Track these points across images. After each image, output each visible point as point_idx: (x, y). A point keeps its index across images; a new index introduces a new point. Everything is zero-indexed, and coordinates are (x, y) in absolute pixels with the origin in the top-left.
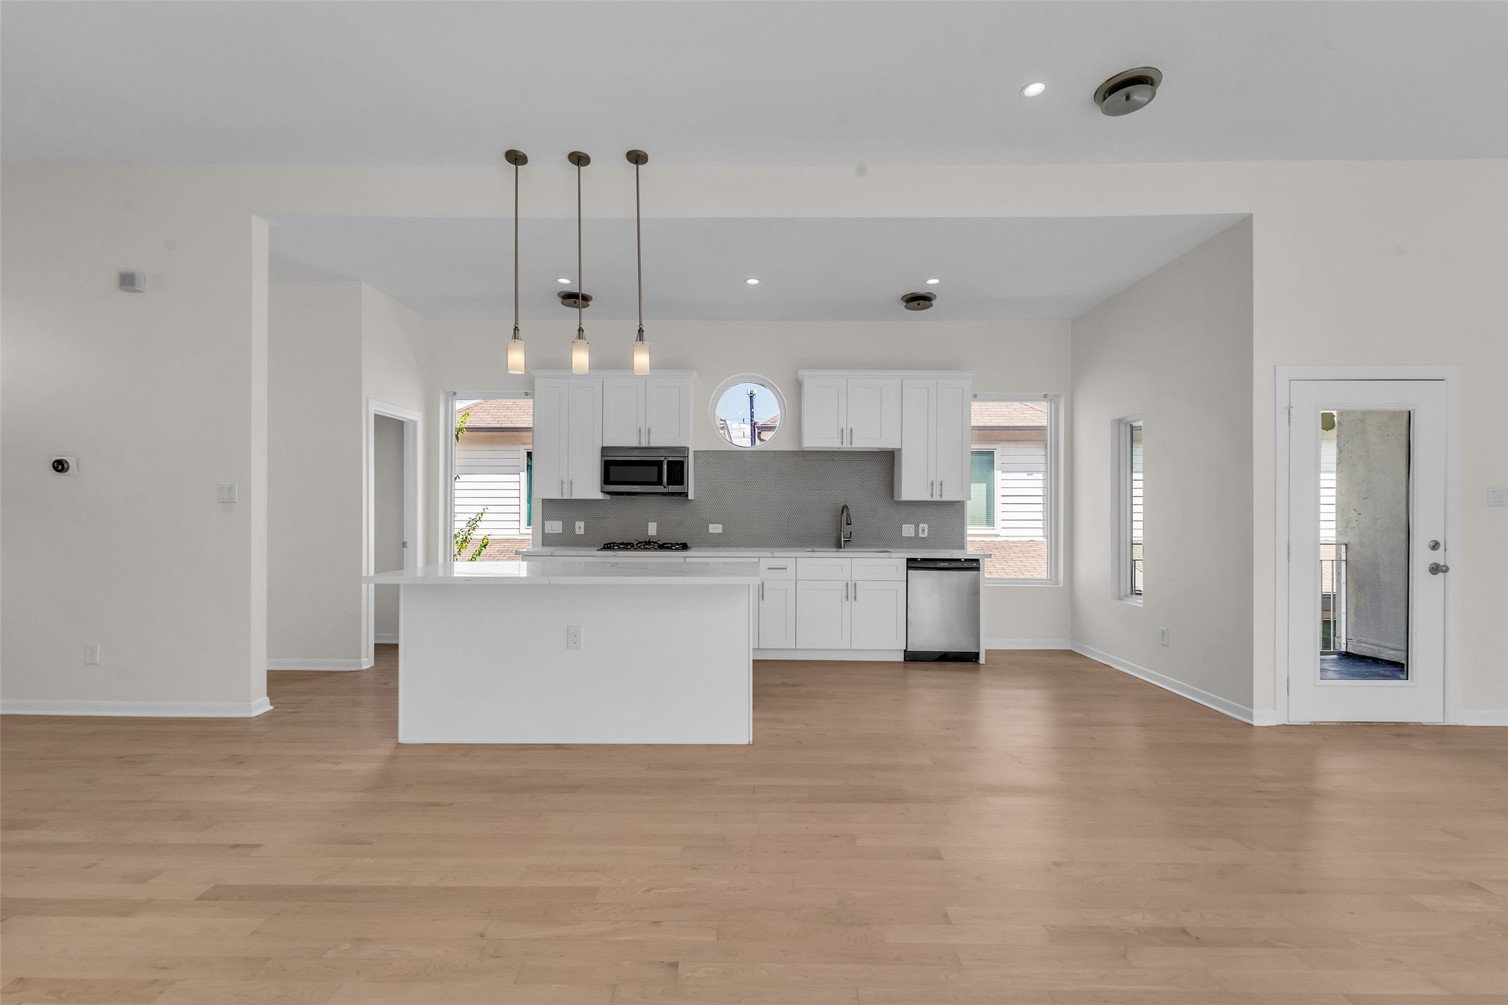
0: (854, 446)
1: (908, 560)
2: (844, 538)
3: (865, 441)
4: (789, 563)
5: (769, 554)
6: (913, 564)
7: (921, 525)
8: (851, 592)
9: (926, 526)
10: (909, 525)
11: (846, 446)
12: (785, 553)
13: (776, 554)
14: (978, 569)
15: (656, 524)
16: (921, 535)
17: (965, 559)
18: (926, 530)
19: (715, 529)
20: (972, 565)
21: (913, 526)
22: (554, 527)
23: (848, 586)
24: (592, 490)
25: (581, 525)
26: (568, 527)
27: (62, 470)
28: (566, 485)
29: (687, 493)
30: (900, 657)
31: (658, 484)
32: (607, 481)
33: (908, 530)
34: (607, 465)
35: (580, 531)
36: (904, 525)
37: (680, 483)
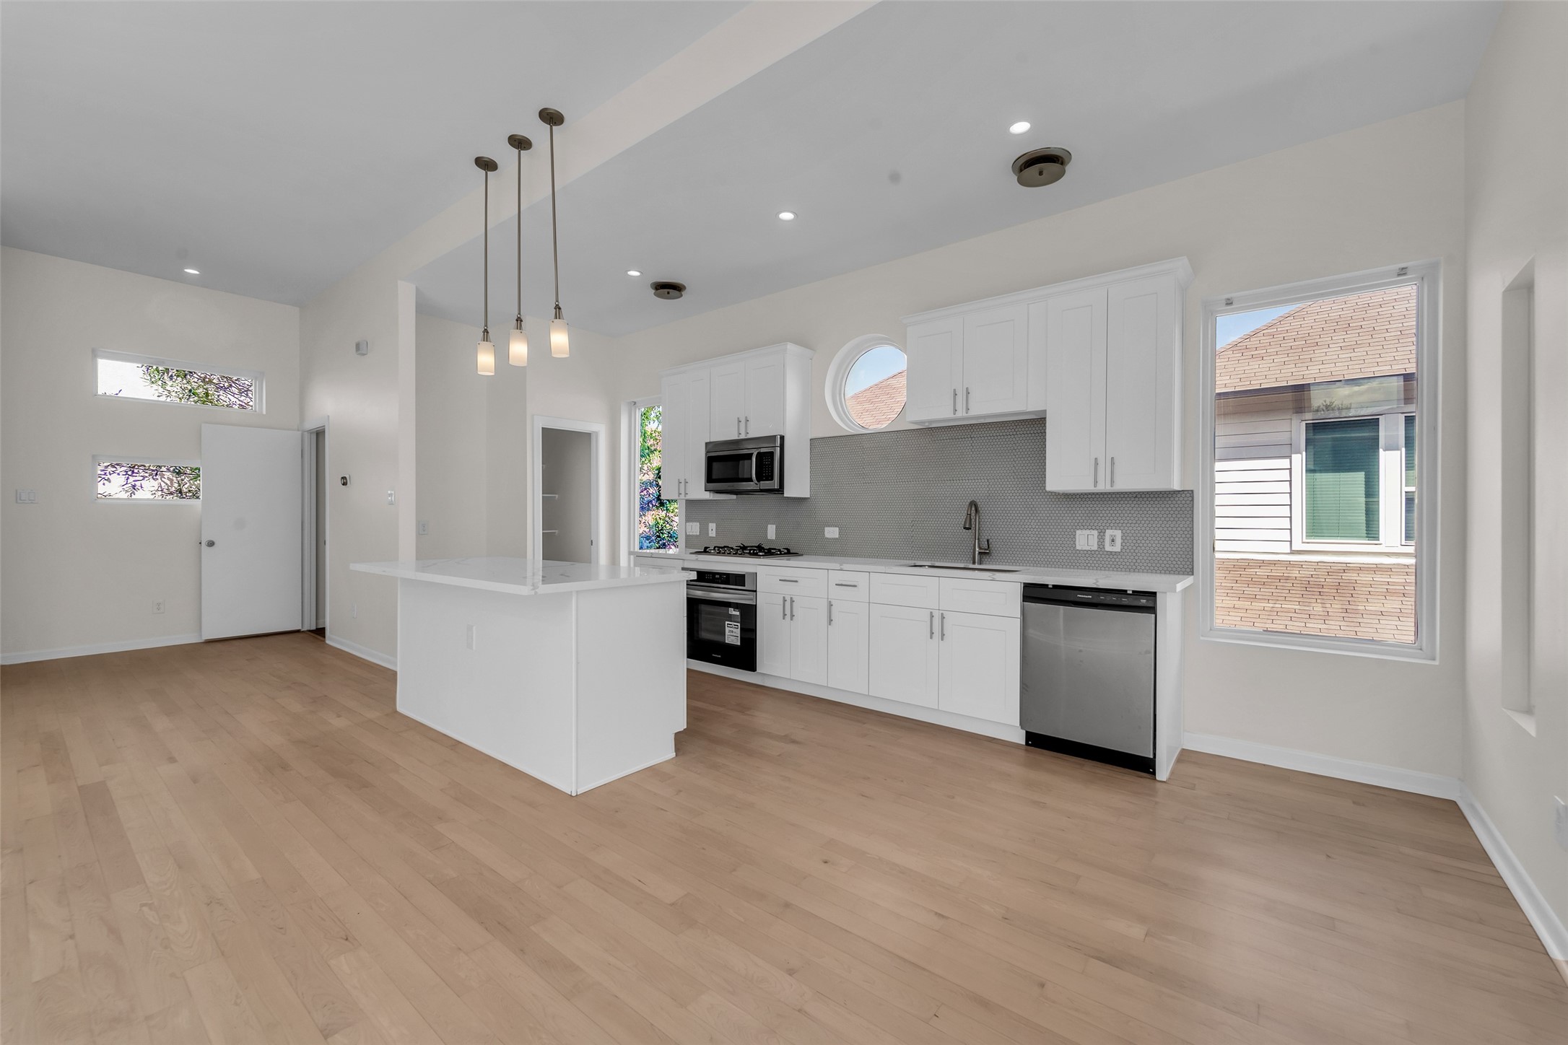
0: (971, 413)
1: (1027, 587)
2: (980, 548)
4: (860, 579)
5: (837, 566)
6: (1033, 593)
7: (1109, 533)
8: (937, 626)
9: (1118, 534)
10: (1088, 532)
11: (962, 417)
12: (867, 566)
13: (845, 567)
14: (1152, 610)
15: (774, 526)
16: (1108, 548)
17: (1133, 591)
18: (1119, 541)
19: (832, 533)
20: (1144, 603)
21: (1095, 533)
22: (694, 528)
23: (932, 616)
24: (698, 490)
25: (712, 526)
26: (704, 529)
27: (345, 484)
28: (682, 485)
29: (781, 489)
30: (1019, 737)
31: (750, 480)
32: (710, 479)
33: (1086, 540)
34: (711, 461)
35: (712, 534)
36: (1078, 532)
37: (771, 478)
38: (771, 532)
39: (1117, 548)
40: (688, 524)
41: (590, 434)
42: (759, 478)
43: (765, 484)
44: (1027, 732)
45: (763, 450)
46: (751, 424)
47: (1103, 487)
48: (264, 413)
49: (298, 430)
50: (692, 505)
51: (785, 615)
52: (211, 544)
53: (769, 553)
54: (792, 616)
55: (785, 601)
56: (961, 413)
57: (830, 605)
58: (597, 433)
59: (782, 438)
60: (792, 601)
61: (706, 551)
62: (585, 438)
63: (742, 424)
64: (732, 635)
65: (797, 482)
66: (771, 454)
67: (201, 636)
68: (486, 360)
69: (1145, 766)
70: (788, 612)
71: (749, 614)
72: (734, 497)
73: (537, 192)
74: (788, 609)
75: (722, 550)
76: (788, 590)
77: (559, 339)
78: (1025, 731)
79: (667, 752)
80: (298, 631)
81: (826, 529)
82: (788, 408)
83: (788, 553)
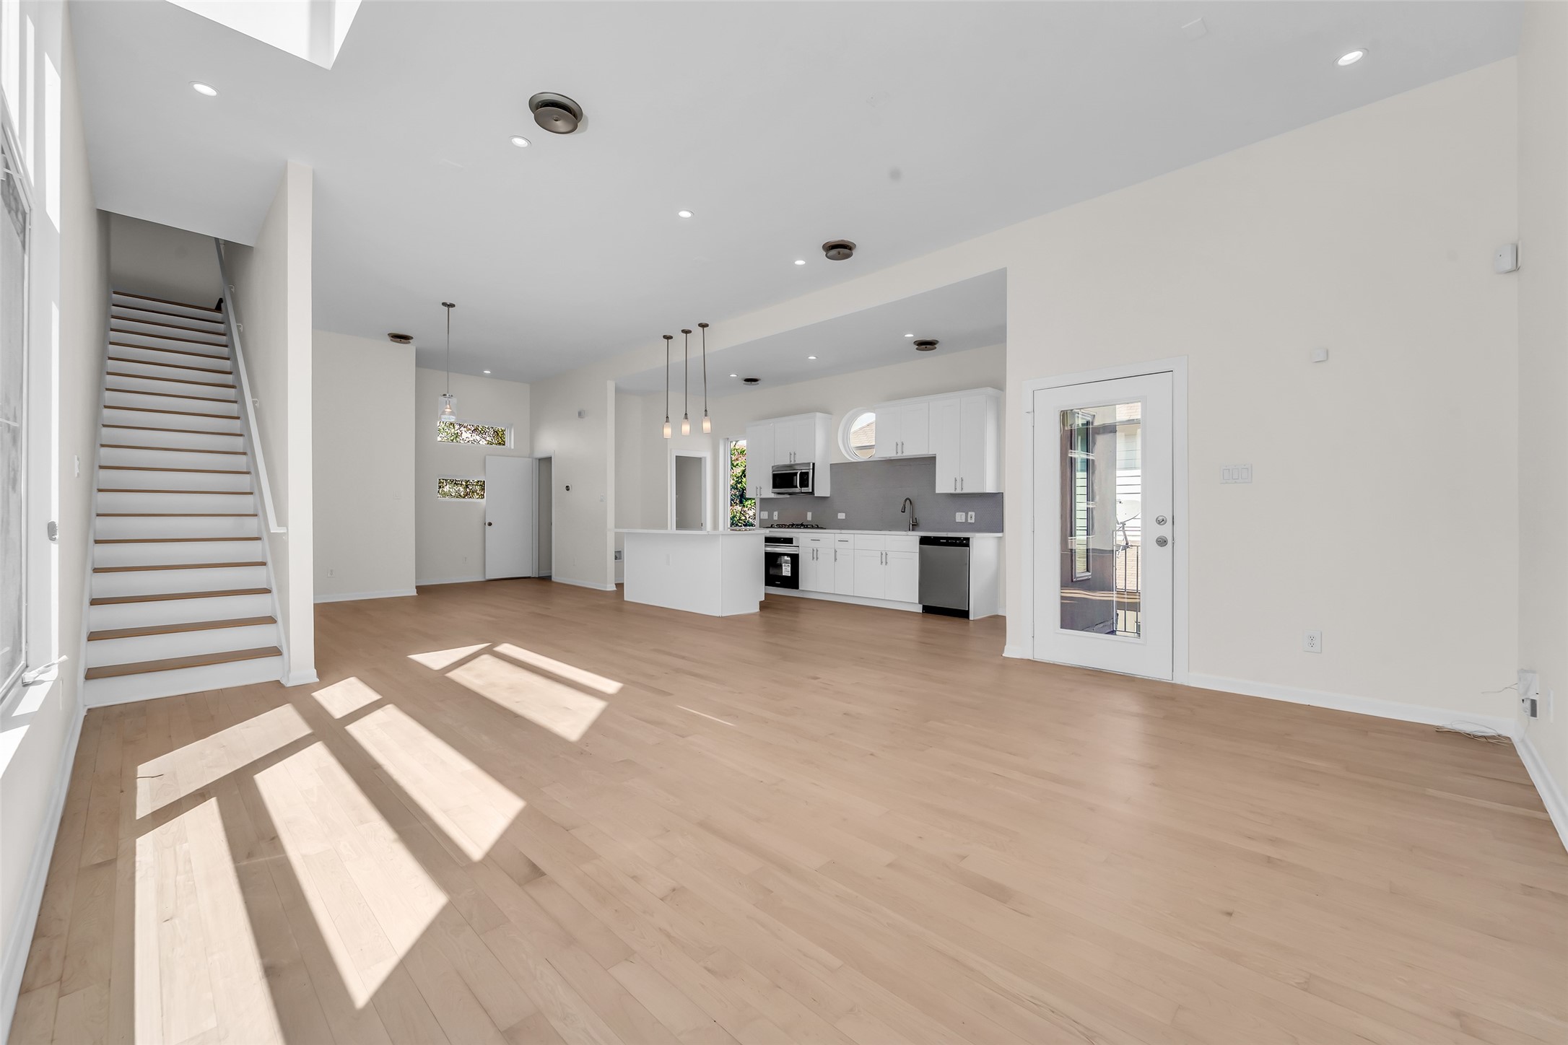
0: (904, 454)
1: (922, 538)
2: (913, 523)
3: (912, 451)
4: (850, 538)
6: (924, 541)
7: (970, 513)
8: (884, 558)
9: (973, 514)
10: (961, 513)
11: (900, 455)
14: (967, 545)
15: (810, 512)
16: (969, 521)
17: (962, 538)
18: (973, 517)
19: (841, 516)
20: (964, 543)
21: (964, 514)
22: (765, 515)
23: (882, 554)
24: (769, 492)
25: (776, 513)
26: (771, 515)
27: (568, 490)
28: (758, 490)
29: (812, 493)
30: (919, 609)
31: (796, 487)
32: (774, 486)
33: (960, 517)
34: (775, 477)
35: (776, 518)
36: (957, 513)
37: (807, 486)
38: (809, 516)
39: (973, 521)
40: (762, 513)
41: (701, 458)
42: (801, 486)
43: (804, 490)
44: (923, 606)
45: (803, 471)
46: (797, 456)
47: (959, 491)
48: (513, 447)
49: (529, 457)
50: (764, 501)
51: (813, 558)
52: (490, 524)
53: (806, 527)
54: (817, 558)
55: (813, 550)
56: (899, 454)
57: (836, 551)
58: (705, 458)
59: (814, 464)
60: (817, 551)
61: (772, 527)
62: (699, 461)
63: (792, 456)
64: (786, 571)
65: (822, 487)
66: (807, 473)
67: (485, 577)
68: (667, 431)
69: (964, 614)
70: (815, 557)
71: (795, 559)
72: (788, 496)
73: (695, 352)
74: (815, 555)
75: (780, 526)
76: (815, 545)
77: (707, 426)
78: (921, 606)
79: (755, 609)
80: (529, 578)
81: (839, 514)
82: (817, 448)
83: (818, 527)
